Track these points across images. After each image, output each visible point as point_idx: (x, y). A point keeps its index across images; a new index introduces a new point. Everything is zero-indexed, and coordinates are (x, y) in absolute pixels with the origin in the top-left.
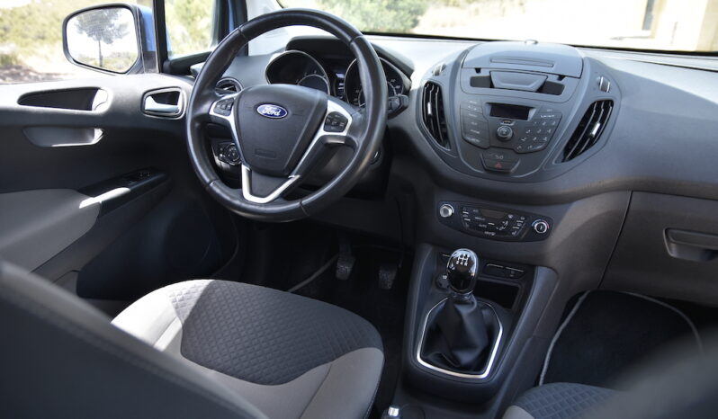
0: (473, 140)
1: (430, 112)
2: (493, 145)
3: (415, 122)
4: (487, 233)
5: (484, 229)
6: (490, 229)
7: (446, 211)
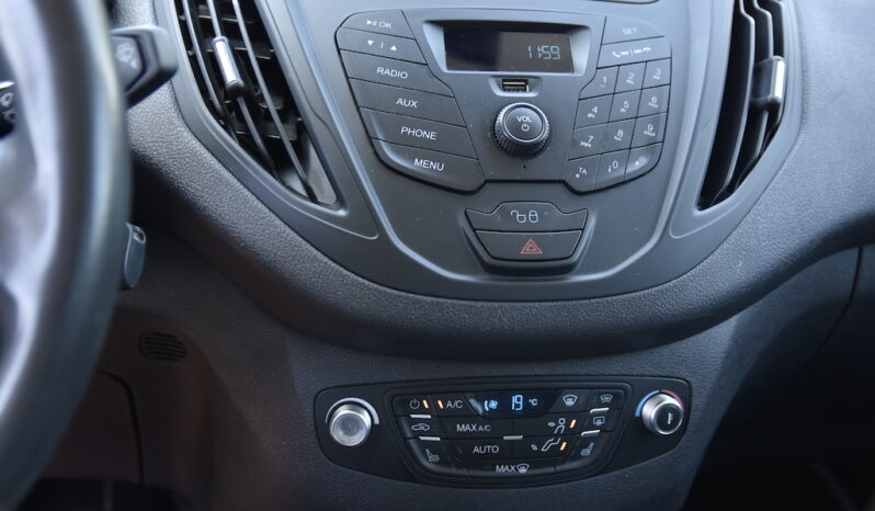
0: (419, 165)
1: (231, 75)
2: (492, 174)
3: (177, 121)
4: (501, 470)
5: (490, 461)
6: (512, 455)
7: (350, 424)
